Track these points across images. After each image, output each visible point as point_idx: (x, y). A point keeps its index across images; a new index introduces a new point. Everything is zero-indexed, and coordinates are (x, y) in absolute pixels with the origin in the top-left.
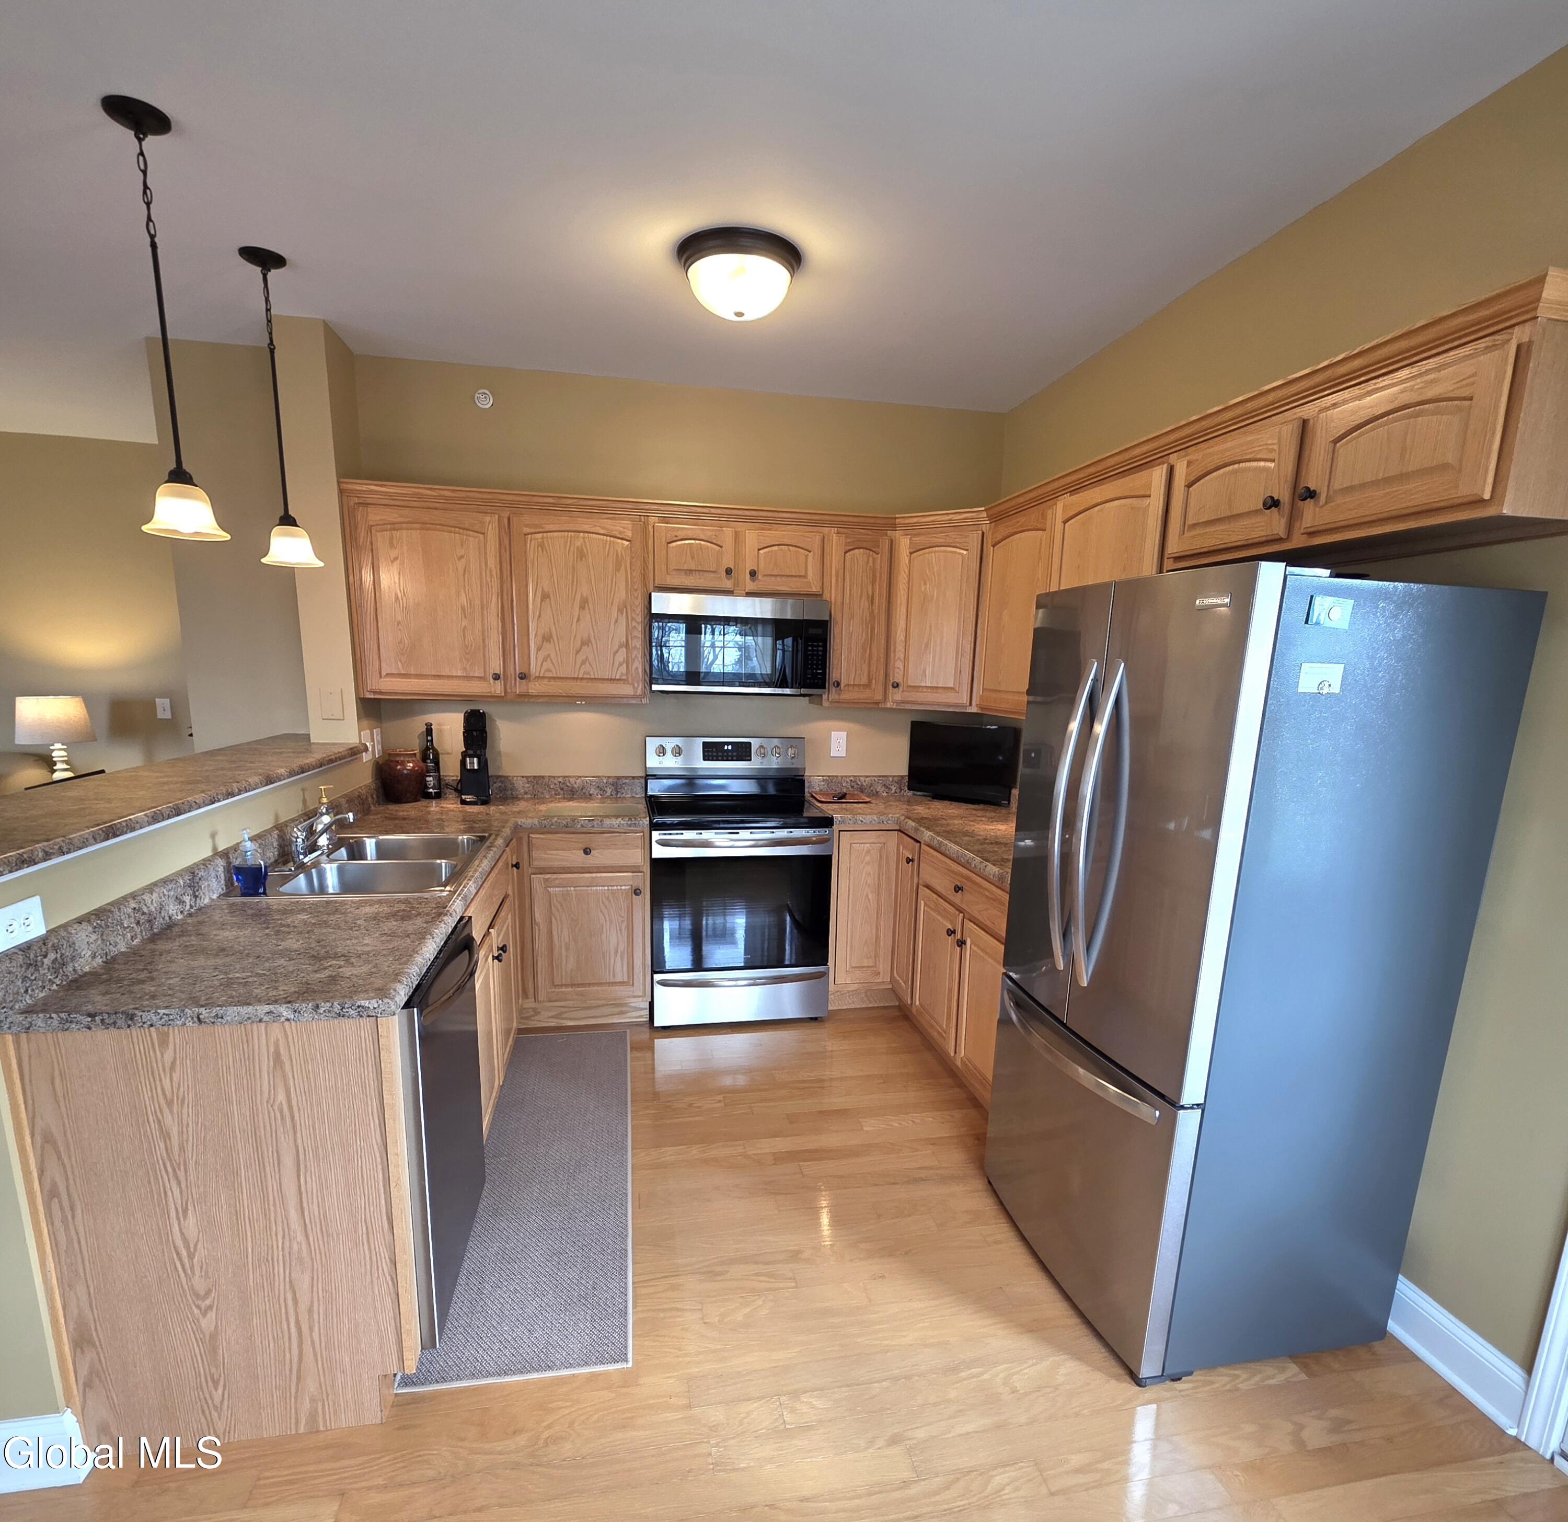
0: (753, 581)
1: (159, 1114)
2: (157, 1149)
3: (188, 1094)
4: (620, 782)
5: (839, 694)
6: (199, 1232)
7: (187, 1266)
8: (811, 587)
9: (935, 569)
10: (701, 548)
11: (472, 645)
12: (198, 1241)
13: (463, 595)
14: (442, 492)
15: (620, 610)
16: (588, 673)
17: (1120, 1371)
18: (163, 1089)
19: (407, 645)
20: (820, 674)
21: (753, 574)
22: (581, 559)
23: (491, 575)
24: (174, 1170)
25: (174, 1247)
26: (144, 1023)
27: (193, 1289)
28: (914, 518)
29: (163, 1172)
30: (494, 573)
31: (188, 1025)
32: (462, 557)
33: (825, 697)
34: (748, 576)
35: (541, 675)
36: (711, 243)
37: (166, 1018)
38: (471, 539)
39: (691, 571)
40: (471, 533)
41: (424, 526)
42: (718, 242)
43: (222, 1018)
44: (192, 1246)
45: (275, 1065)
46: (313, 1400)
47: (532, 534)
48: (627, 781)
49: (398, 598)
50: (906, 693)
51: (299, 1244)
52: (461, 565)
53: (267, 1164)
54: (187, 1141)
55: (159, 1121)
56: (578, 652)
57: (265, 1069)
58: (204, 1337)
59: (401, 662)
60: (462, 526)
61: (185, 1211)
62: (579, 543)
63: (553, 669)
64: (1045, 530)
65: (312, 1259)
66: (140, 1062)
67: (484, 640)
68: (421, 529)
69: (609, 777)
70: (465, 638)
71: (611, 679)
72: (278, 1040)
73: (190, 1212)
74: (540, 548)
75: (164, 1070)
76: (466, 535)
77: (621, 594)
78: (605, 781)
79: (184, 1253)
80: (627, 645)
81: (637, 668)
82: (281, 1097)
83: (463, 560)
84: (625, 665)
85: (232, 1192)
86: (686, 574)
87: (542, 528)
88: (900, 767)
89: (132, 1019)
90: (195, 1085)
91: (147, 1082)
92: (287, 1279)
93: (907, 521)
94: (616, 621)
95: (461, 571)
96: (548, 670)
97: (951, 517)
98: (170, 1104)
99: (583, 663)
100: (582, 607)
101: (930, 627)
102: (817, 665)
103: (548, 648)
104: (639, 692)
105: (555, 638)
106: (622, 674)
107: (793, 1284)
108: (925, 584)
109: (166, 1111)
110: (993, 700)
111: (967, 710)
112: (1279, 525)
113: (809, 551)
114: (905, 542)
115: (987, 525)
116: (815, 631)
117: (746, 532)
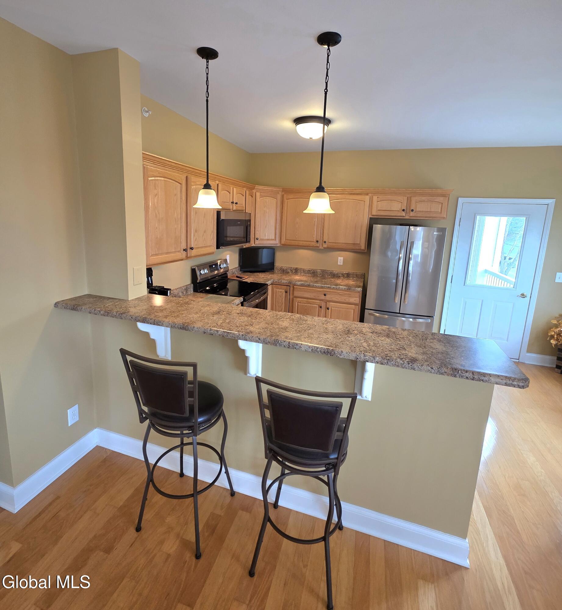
4: (187, 287)
9: (268, 203)
10: (227, 194)
11: (177, 237)
13: (176, 212)
28: (261, 187)
32: (176, 195)
47: (193, 185)
49: (156, 215)
50: (260, 241)
56: (203, 236)
59: (157, 247)
63: (197, 243)
70: (175, 233)
71: (209, 246)
78: (183, 289)
87: (196, 183)
93: (258, 188)
95: (175, 201)
99: (204, 240)
100: (204, 217)
102: (249, 234)
105: (198, 230)
108: (265, 208)
110: (293, 243)
111: (277, 245)
112: (403, 214)
113: (243, 196)
114: (258, 194)
115: (283, 193)
116: (249, 223)
117: (234, 188)
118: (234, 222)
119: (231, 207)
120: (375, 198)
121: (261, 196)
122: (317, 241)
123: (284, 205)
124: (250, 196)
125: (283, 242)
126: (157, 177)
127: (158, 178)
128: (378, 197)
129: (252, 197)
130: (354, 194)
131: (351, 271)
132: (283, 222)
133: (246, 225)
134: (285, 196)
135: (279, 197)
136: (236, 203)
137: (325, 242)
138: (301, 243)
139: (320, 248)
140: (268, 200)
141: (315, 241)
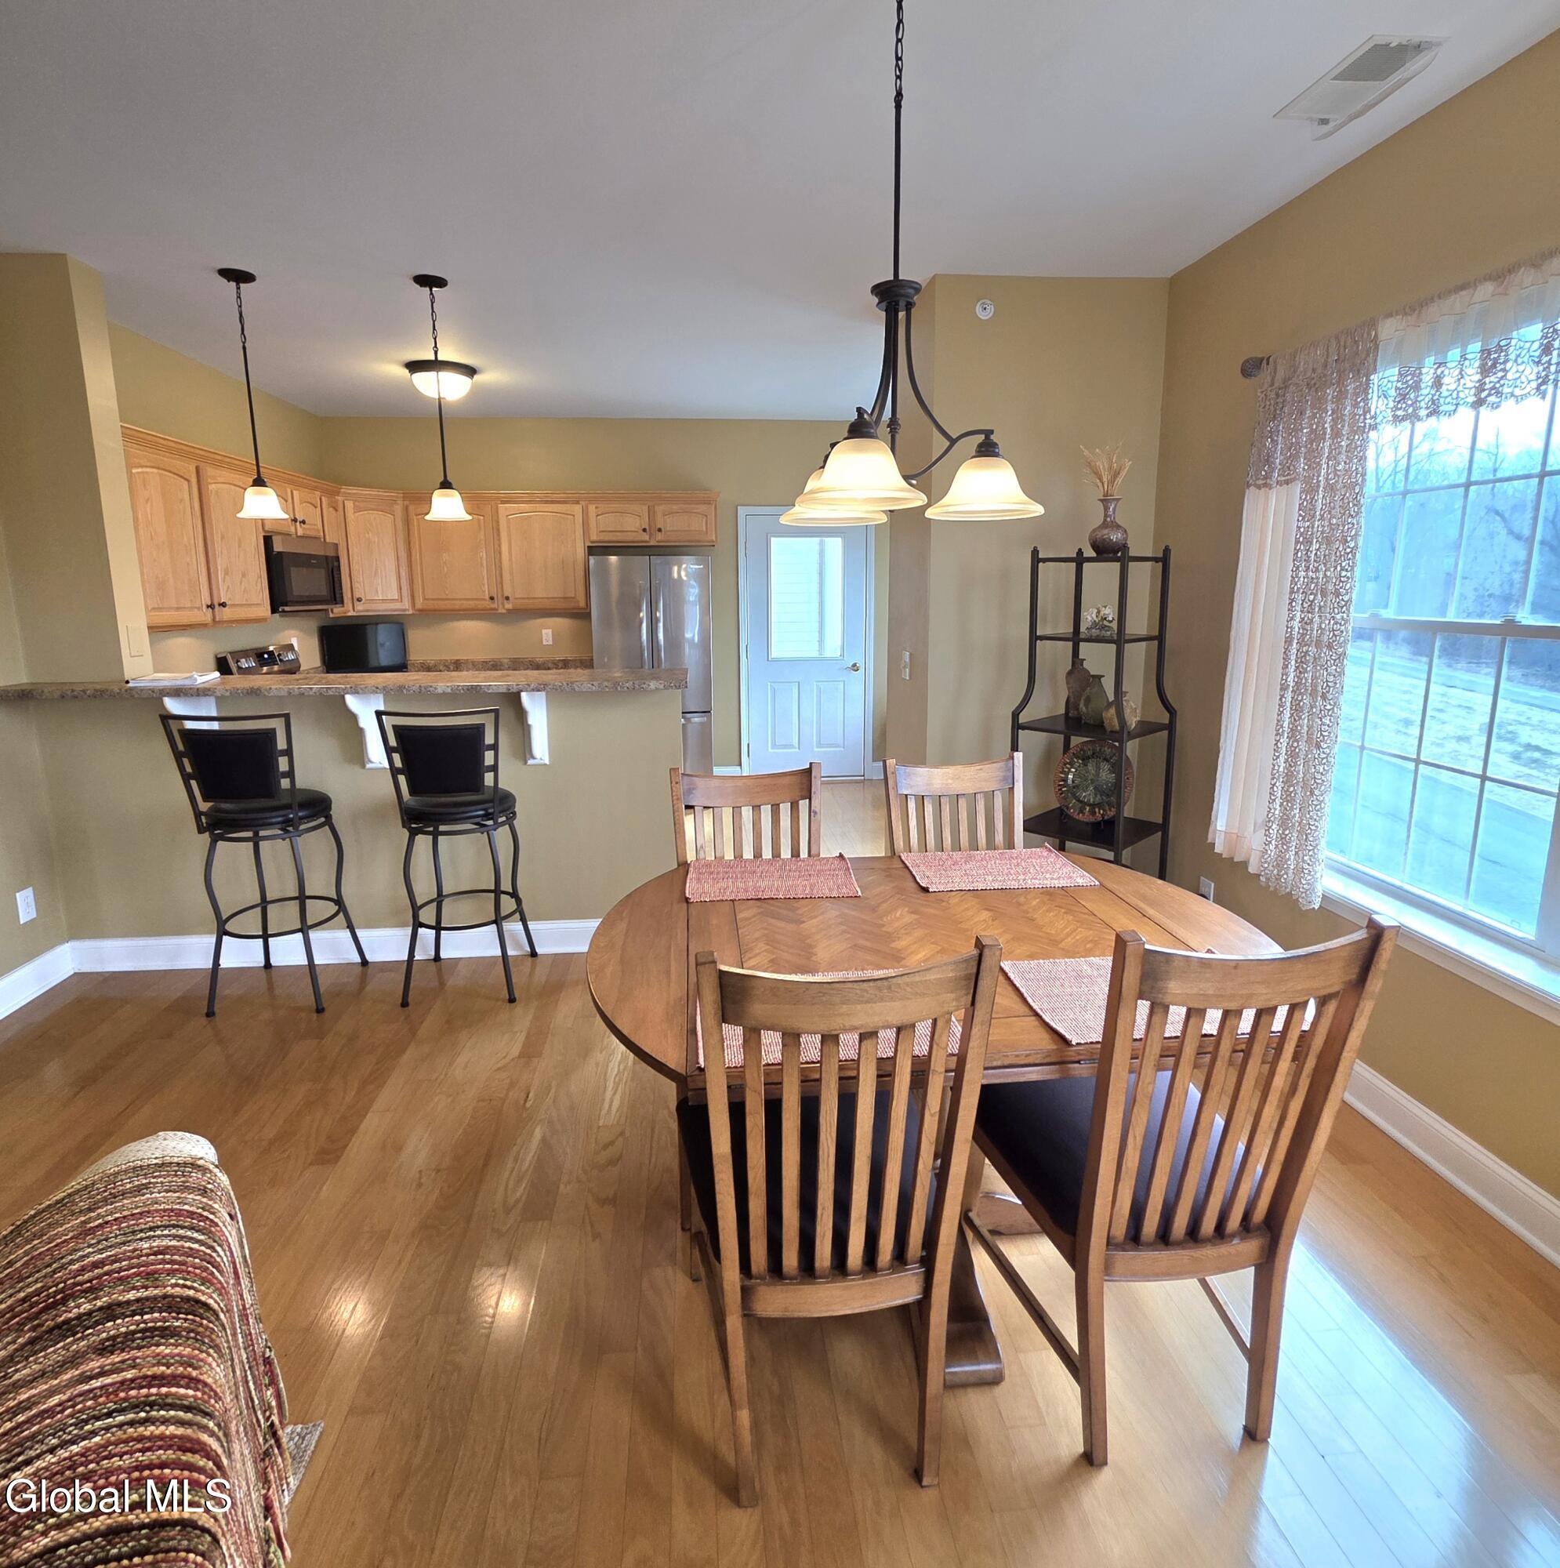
0: (301, 528)
8: (320, 533)
9: (374, 524)
11: (193, 580)
13: (185, 534)
14: (168, 442)
15: (254, 548)
20: (341, 594)
21: (301, 522)
28: (354, 490)
32: (181, 500)
34: (299, 524)
49: (152, 536)
52: (181, 507)
56: (241, 583)
59: (159, 596)
62: (233, 494)
64: (482, 515)
67: (198, 575)
70: (189, 572)
71: (256, 605)
74: (216, 496)
80: (260, 577)
81: (266, 595)
84: (261, 593)
87: (216, 479)
94: (254, 558)
99: (244, 592)
102: (339, 587)
103: (228, 580)
105: (230, 572)
106: (261, 600)
110: (442, 605)
111: (407, 613)
112: (646, 537)
113: (316, 507)
114: (349, 505)
115: (406, 503)
116: (336, 564)
117: (295, 492)
118: (304, 560)
119: (293, 530)
120: (592, 508)
121: (357, 509)
122: (492, 598)
123: (411, 527)
124: (331, 509)
125: (419, 604)
126: (147, 467)
127: (148, 470)
128: (596, 508)
129: (336, 510)
130: (552, 502)
131: (569, 656)
132: (413, 563)
133: (331, 568)
134: (411, 508)
135: (398, 509)
136: (303, 522)
137: (507, 598)
138: (458, 605)
139: (500, 611)
140: (374, 517)
141: (487, 597)
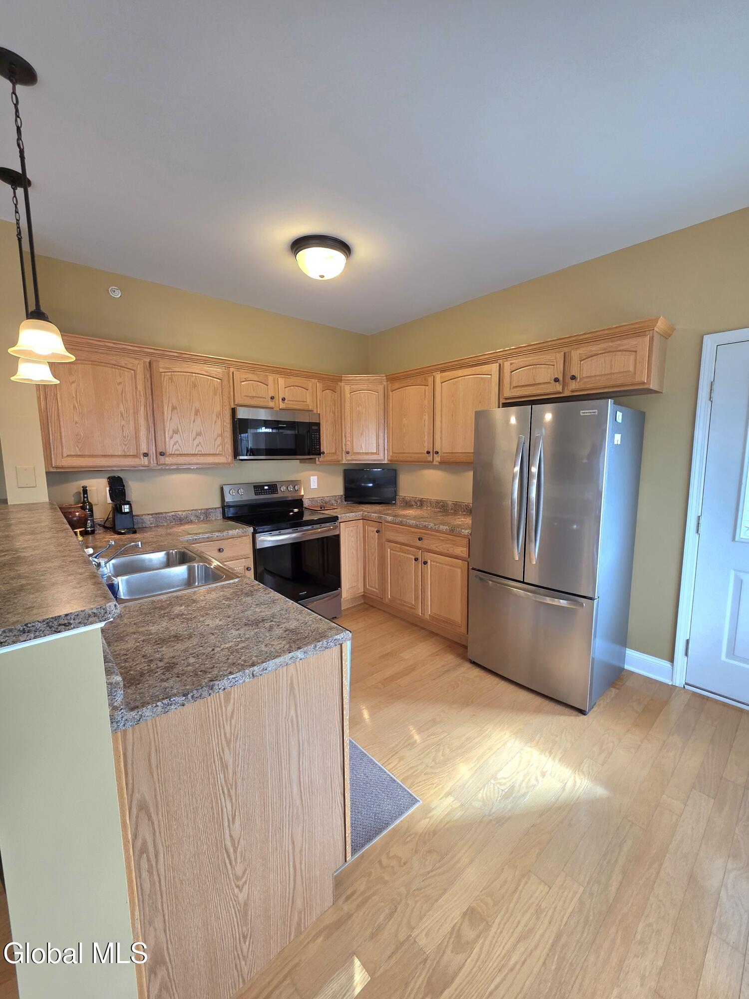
0: (283, 403)
1: (222, 754)
2: (219, 780)
3: (240, 731)
4: (209, 511)
5: (324, 458)
6: (242, 829)
7: (233, 859)
8: (309, 407)
9: (363, 400)
10: (258, 385)
11: (128, 437)
12: (240, 838)
13: (122, 405)
14: (107, 344)
15: (217, 416)
16: (201, 451)
17: (576, 713)
18: (225, 734)
19: (82, 437)
20: (318, 448)
21: (284, 399)
22: (195, 387)
23: (140, 395)
24: (229, 791)
25: (226, 849)
26: (220, 689)
27: (235, 875)
28: (351, 377)
29: (222, 796)
30: (142, 394)
31: (246, 681)
32: (120, 383)
33: (317, 459)
34: (281, 400)
35: (173, 453)
36: (314, 242)
37: (234, 681)
38: (126, 373)
39: (253, 397)
40: (126, 369)
41: (94, 363)
42: (317, 241)
43: (266, 670)
44: (236, 842)
45: (290, 692)
46: (300, 913)
47: (164, 372)
48: (212, 510)
49: (75, 407)
50: (353, 456)
51: (298, 807)
52: (120, 388)
53: (283, 761)
54: (238, 765)
55: (221, 758)
56: (194, 440)
57: (285, 696)
58: (240, 907)
59: (78, 447)
60: (119, 365)
61: (234, 818)
62: (193, 379)
63: (180, 448)
64: (427, 386)
65: (303, 814)
66: (211, 720)
67: (136, 433)
68: (92, 364)
69: (202, 509)
70: (123, 431)
71: (213, 454)
72: (292, 675)
73: (237, 817)
74: (170, 381)
75: (227, 720)
76: (123, 370)
77: (218, 408)
78: (200, 512)
79: (231, 850)
80: (221, 436)
81: (228, 448)
82: (293, 713)
83: (121, 386)
84: (221, 446)
85: (263, 790)
86: (250, 398)
87: (171, 369)
88: (339, 491)
89: (212, 689)
90: (245, 723)
91: (216, 733)
92: (290, 835)
93: (347, 379)
94: (215, 422)
95: (120, 392)
96: (177, 450)
97: (369, 378)
98: (228, 743)
99: (197, 445)
100: (196, 414)
101: (363, 426)
102: (317, 444)
103: (176, 437)
104: (229, 461)
105: (180, 431)
106: (220, 451)
107: (446, 734)
108: (359, 407)
109: (226, 749)
110: (400, 457)
112: (559, 388)
113: (307, 390)
114: (347, 388)
115: (387, 383)
116: (314, 428)
117: (279, 378)
119: (272, 405)
120: (507, 365)
121: (352, 391)
122: (428, 453)
123: (388, 401)
125: (389, 457)
128: (511, 364)
129: (334, 392)
132: (388, 426)
134: (390, 386)
135: (381, 389)
138: (409, 457)
139: (434, 463)
140: (364, 394)
